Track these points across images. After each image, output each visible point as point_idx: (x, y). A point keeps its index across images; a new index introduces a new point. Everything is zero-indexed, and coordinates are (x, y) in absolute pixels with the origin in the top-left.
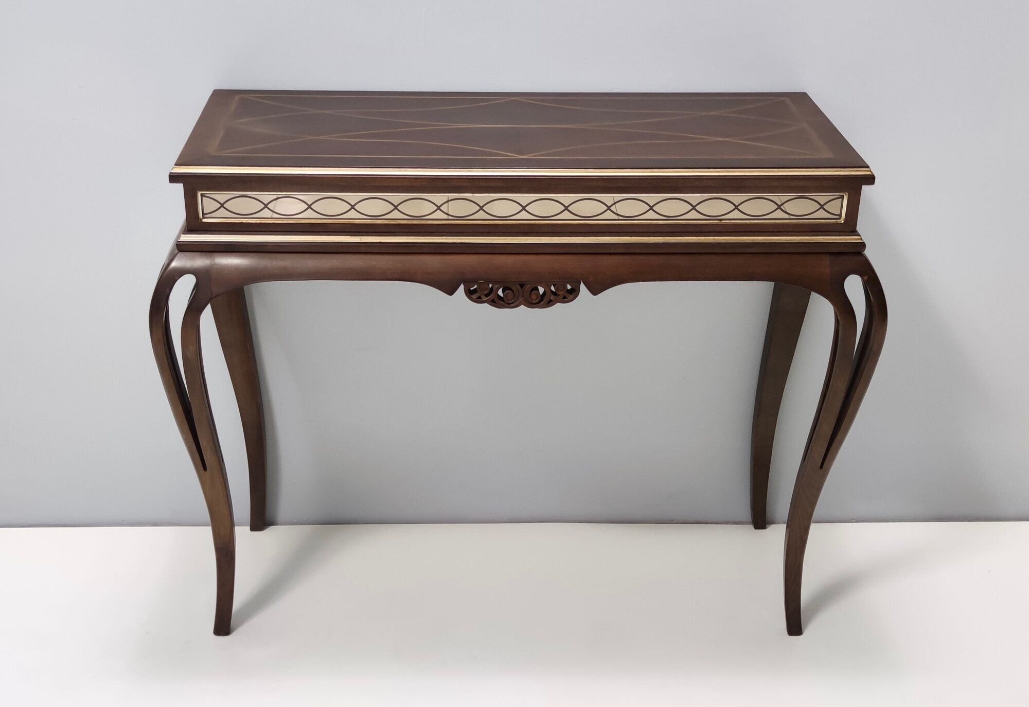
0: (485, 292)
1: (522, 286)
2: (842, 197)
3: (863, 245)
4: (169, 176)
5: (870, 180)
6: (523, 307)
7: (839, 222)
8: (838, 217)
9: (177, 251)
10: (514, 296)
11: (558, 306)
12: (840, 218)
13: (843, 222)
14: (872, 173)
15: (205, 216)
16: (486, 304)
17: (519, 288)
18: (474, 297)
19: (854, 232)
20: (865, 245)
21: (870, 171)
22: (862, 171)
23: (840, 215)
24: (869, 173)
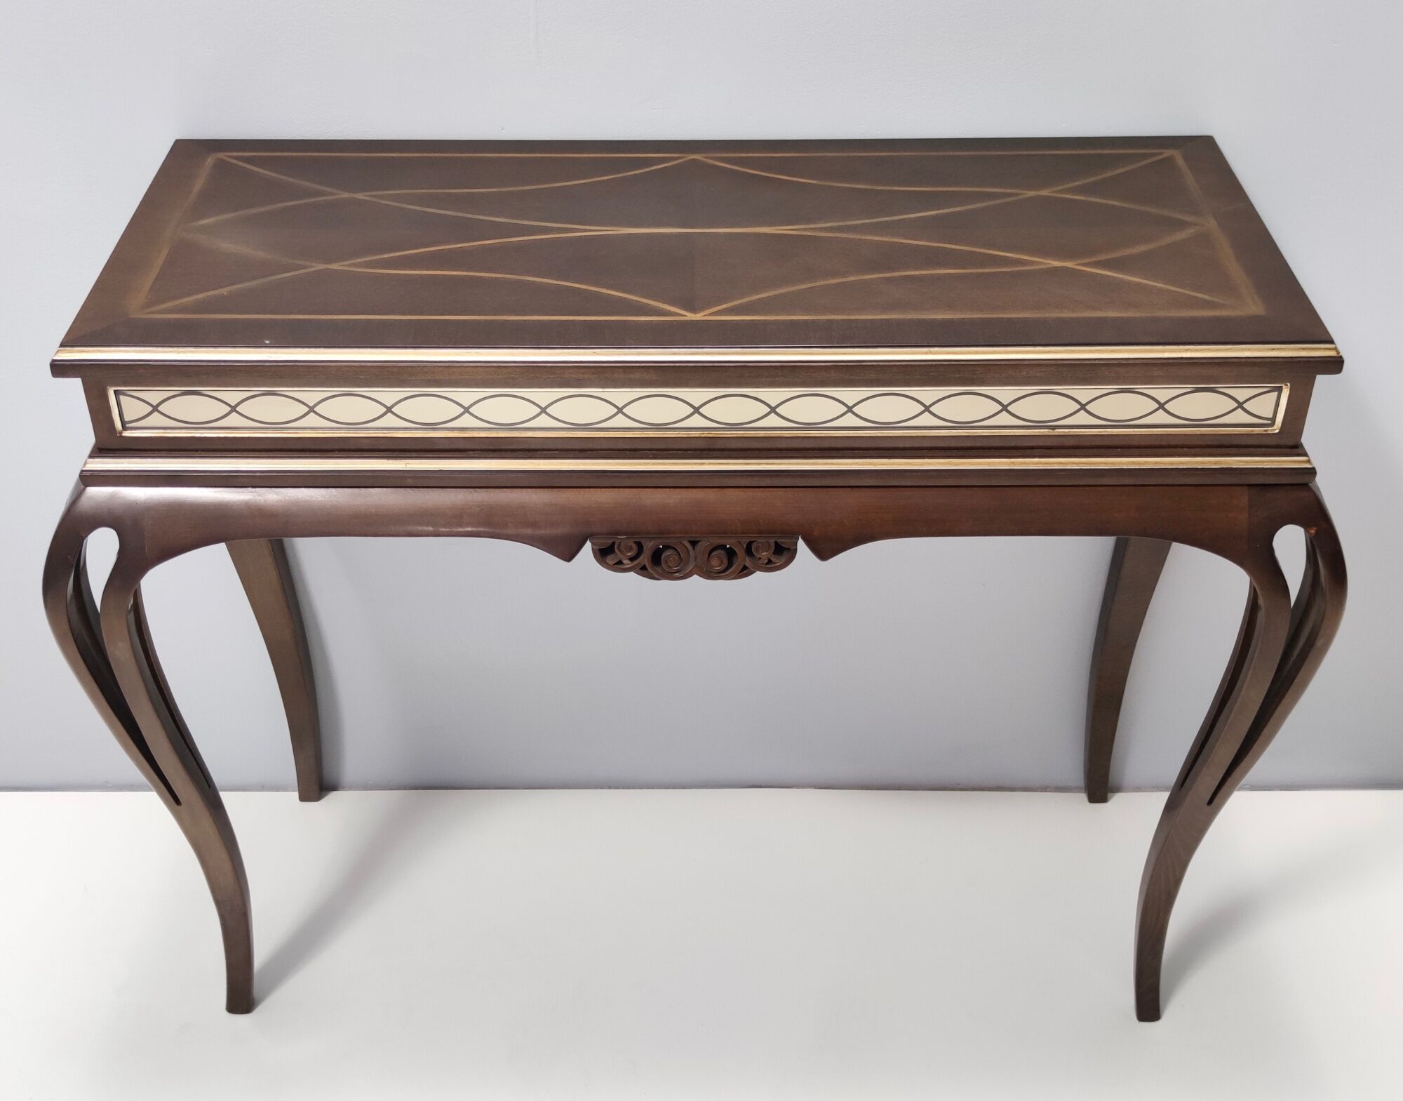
0: (630, 554)
1: (694, 543)
2: (1280, 390)
3: (1312, 472)
4: (51, 365)
5: (1335, 365)
6: (695, 578)
7: (1269, 432)
8: (1269, 422)
9: (82, 487)
10: (681, 559)
11: (759, 576)
12: (1273, 423)
13: (1277, 431)
14: (1338, 353)
15: (127, 425)
16: (632, 573)
17: (688, 545)
18: (611, 559)
19: (1296, 448)
20: (1316, 473)
21: (1336, 349)
22: (1320, 349)
23: (1273, 419)
24: (1333, 353)
